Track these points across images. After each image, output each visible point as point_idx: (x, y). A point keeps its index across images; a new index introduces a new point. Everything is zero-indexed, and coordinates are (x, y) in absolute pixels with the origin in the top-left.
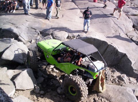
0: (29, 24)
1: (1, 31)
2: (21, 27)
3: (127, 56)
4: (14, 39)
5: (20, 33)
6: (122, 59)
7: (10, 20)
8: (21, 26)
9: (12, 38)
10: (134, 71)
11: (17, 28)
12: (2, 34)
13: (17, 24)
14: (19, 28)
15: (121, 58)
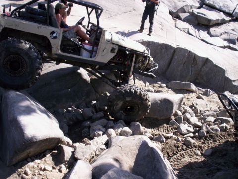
3: (211, 61)
6: (203, 69)
10: (233, 83)
15: (201, 69)
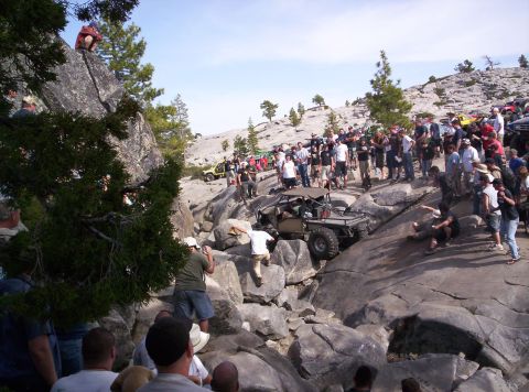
0: (517, 297)
1: (416, 326)
2: (487, 307)
4: (467, 358)
5: (487, 332)
7: (443, 284)
8: (489, 305)
9: (457, 354)
11: (474, 313)
12: (418, 336)
13: (471, 299)
14: (481, 313)
